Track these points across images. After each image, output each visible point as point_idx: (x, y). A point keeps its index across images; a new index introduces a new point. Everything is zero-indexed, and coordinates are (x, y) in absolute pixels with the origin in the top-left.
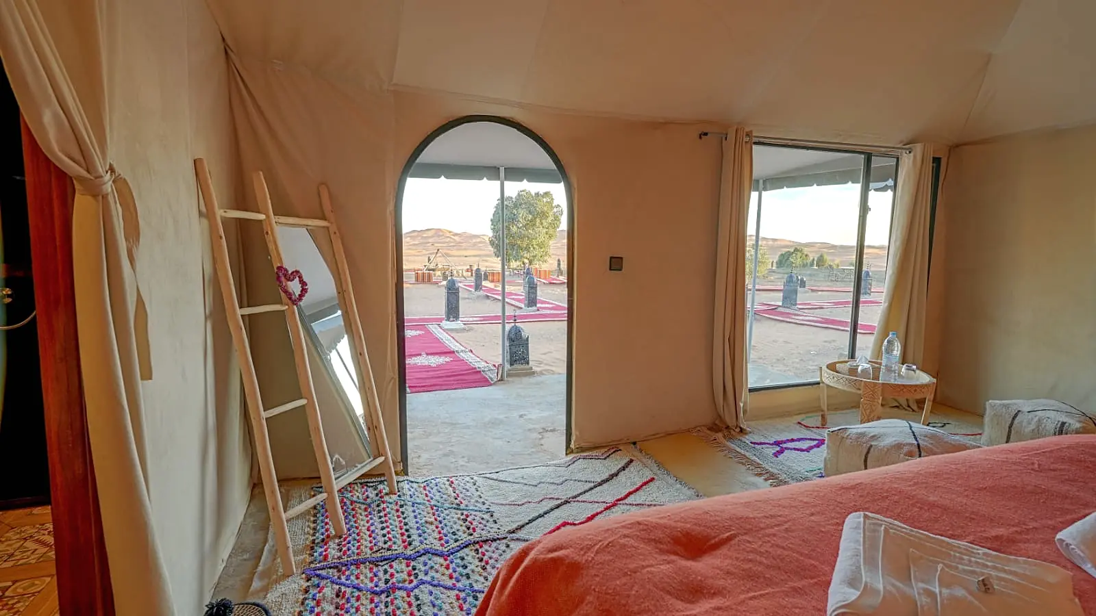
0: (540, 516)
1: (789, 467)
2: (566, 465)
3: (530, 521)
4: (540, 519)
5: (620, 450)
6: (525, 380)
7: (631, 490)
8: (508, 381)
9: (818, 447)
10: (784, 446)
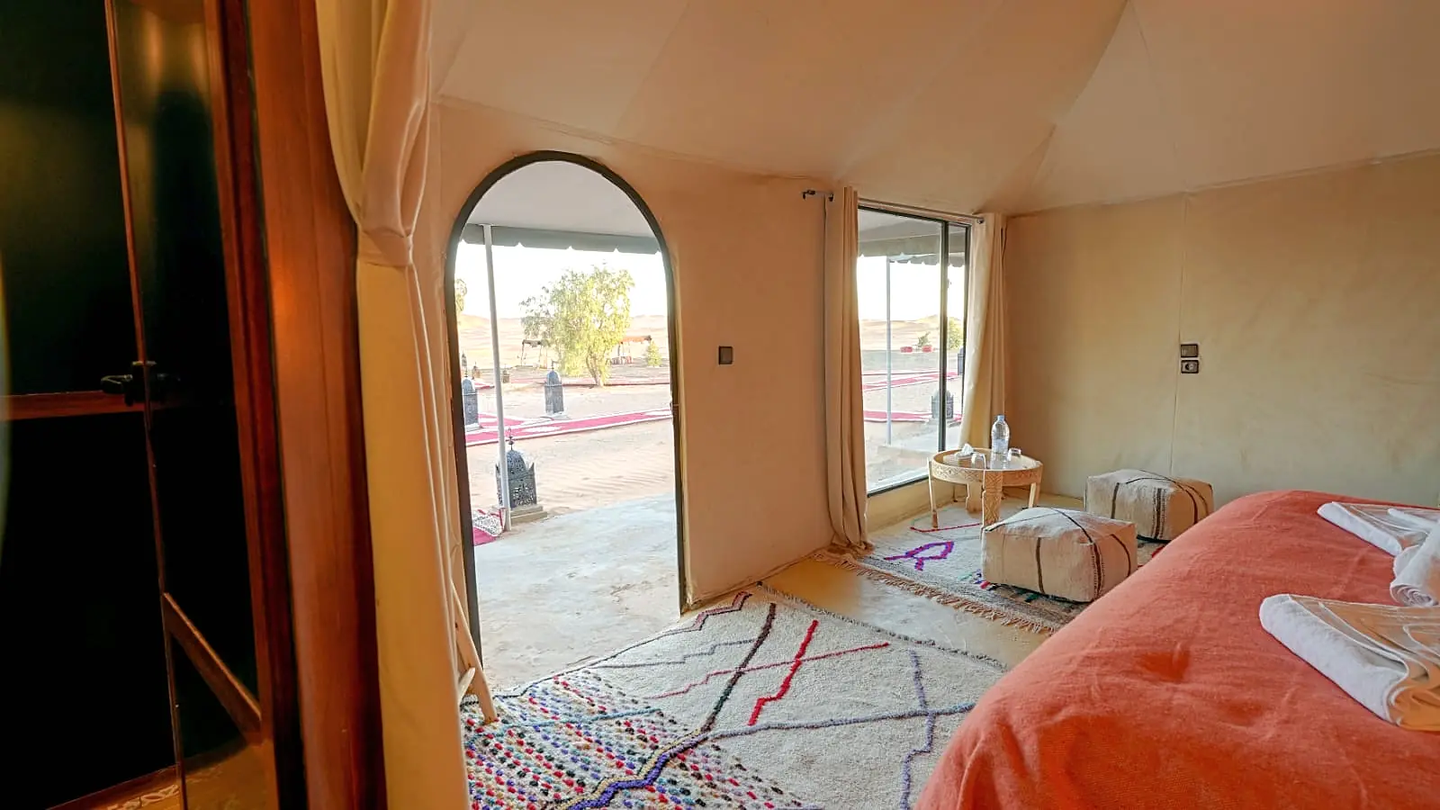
0: (723, 700)
1: (942, 579)
2: (698, 627)
3: (718, 709)
4: (726, 704)
5: (751, 595)
6: (538, 524)
7: (803, 641)
8: (515, 530)
9: (950, 551)
10: (920, 555)
